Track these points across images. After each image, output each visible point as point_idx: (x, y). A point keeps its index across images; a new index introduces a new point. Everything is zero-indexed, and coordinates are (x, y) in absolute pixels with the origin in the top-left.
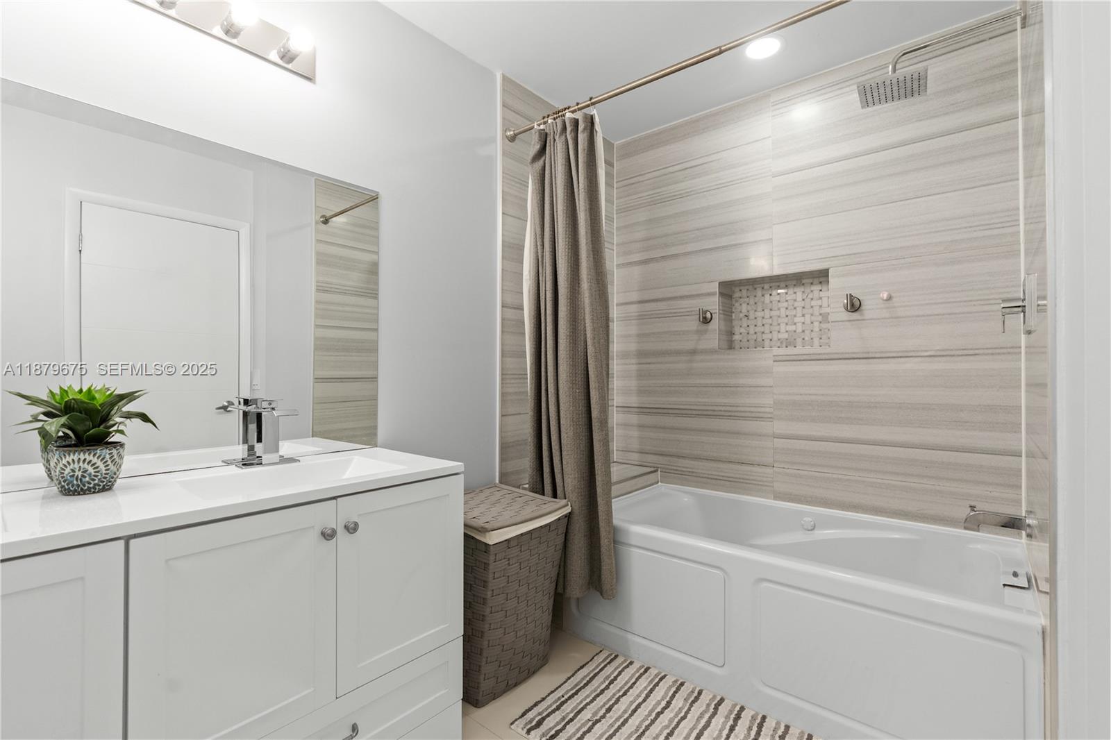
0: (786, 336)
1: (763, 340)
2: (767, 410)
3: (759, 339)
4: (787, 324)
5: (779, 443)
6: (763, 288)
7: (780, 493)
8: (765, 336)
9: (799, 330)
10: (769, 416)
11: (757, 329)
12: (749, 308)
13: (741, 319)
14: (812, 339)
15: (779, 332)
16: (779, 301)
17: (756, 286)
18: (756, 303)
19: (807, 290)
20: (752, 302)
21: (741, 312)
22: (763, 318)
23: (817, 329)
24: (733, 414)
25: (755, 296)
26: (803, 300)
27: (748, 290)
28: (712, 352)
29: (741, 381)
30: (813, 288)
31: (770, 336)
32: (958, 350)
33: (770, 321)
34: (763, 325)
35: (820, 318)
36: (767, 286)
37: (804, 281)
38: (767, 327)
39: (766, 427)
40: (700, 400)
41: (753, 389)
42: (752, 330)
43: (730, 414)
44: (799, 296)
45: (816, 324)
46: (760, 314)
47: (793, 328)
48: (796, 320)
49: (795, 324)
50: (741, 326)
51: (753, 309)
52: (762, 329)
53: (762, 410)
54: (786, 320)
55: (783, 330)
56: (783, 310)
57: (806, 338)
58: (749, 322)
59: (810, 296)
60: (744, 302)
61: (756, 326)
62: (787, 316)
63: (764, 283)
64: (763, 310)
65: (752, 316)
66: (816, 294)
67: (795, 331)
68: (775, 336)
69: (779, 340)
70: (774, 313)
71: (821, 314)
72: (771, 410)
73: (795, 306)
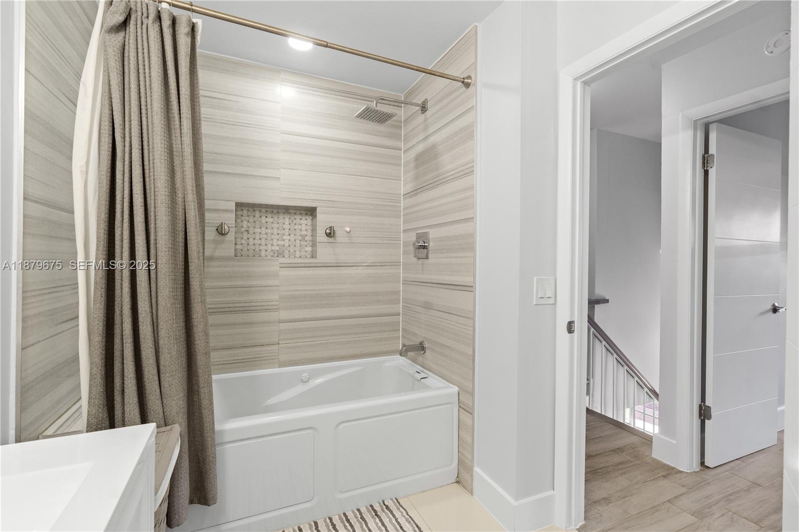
0: (277, 248)
1: (260, 250)
2: (274, 303)
3: (257, 249)
4: (278, 240)
5: (283, 326)
6: (260, 211)
7: (283, 362)
8: (261, 248)
9: (287, 245)
10: (276, 307)
11: (256, 242)
12: (249, 225)
13: (242, 233)
14: (295, 251)
15: (272, 245)
16: (272, 223)
17: (255, 209)
18: (254, 222)
19: (292, 218)
20: (251, 220)
21: (242, 227)
22: (260, 233)
23: (298, 245)
24: (247, 309)
25: (254, 216)
26: (290, 224)
27: (248, 210)
28: (228, 259)
29: (254, 283)
30: (296, 217)
31: (265, 248)
32: (378, 263)
33: (265, 236)
34: (260, 239)
35: (300, 238)
36: (263, 210)
37: (290, 211)
38: (263, 240)
39: (274, 316)
40: (217, 300)
41: (263, 288)
42: (251, 241)
43: (244, 309)
44: (287, 221)
45: (298, 241)
46: (257, 230)
47: (282, 243)
48: (285, 237)
49: (284, 240)
50: (242, 238)
51: (252, 226)
52: (259, 242)
53: (272, 303)
54: (277, 237)
55: (275, 244)
56: (275, 230)
57: (291, 251)
58: (249, 236)
59: (294, 222)
60: (245, 220)
61: (254, 239)
62: (278, 234)
63: (261, 208)
64: (260, 228)
65: (251, 231)
66: (298, 221)
67: (284, 245)
68: (269, 248)
69: (272, 251)
70: (268, 231)
71: (301, 235)
72: (277, 303)
73: (284, 228)
